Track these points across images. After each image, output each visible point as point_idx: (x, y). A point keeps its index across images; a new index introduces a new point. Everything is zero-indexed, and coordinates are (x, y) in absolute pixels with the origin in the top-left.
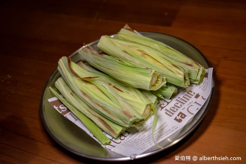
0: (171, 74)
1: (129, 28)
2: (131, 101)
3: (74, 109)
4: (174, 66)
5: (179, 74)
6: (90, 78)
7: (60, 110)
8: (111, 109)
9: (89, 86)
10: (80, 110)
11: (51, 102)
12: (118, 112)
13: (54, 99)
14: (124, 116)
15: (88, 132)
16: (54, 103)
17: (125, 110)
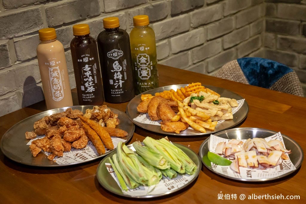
0: (174, 163)
1: (167, 139)
2: (147, 171)
3: (116, 171)
4: (178, 159)
5: (179, 164)
6: (130, 154)
7: (109, 170)
8: (133, 171)
9: (128, 158)
10: (119, 171)
11: (107, 165)
12: (137, 173)
13: (109, 164)
14: (138, 176)
15: (118, 184)
16: (108, 166)
17: (140, 173)
